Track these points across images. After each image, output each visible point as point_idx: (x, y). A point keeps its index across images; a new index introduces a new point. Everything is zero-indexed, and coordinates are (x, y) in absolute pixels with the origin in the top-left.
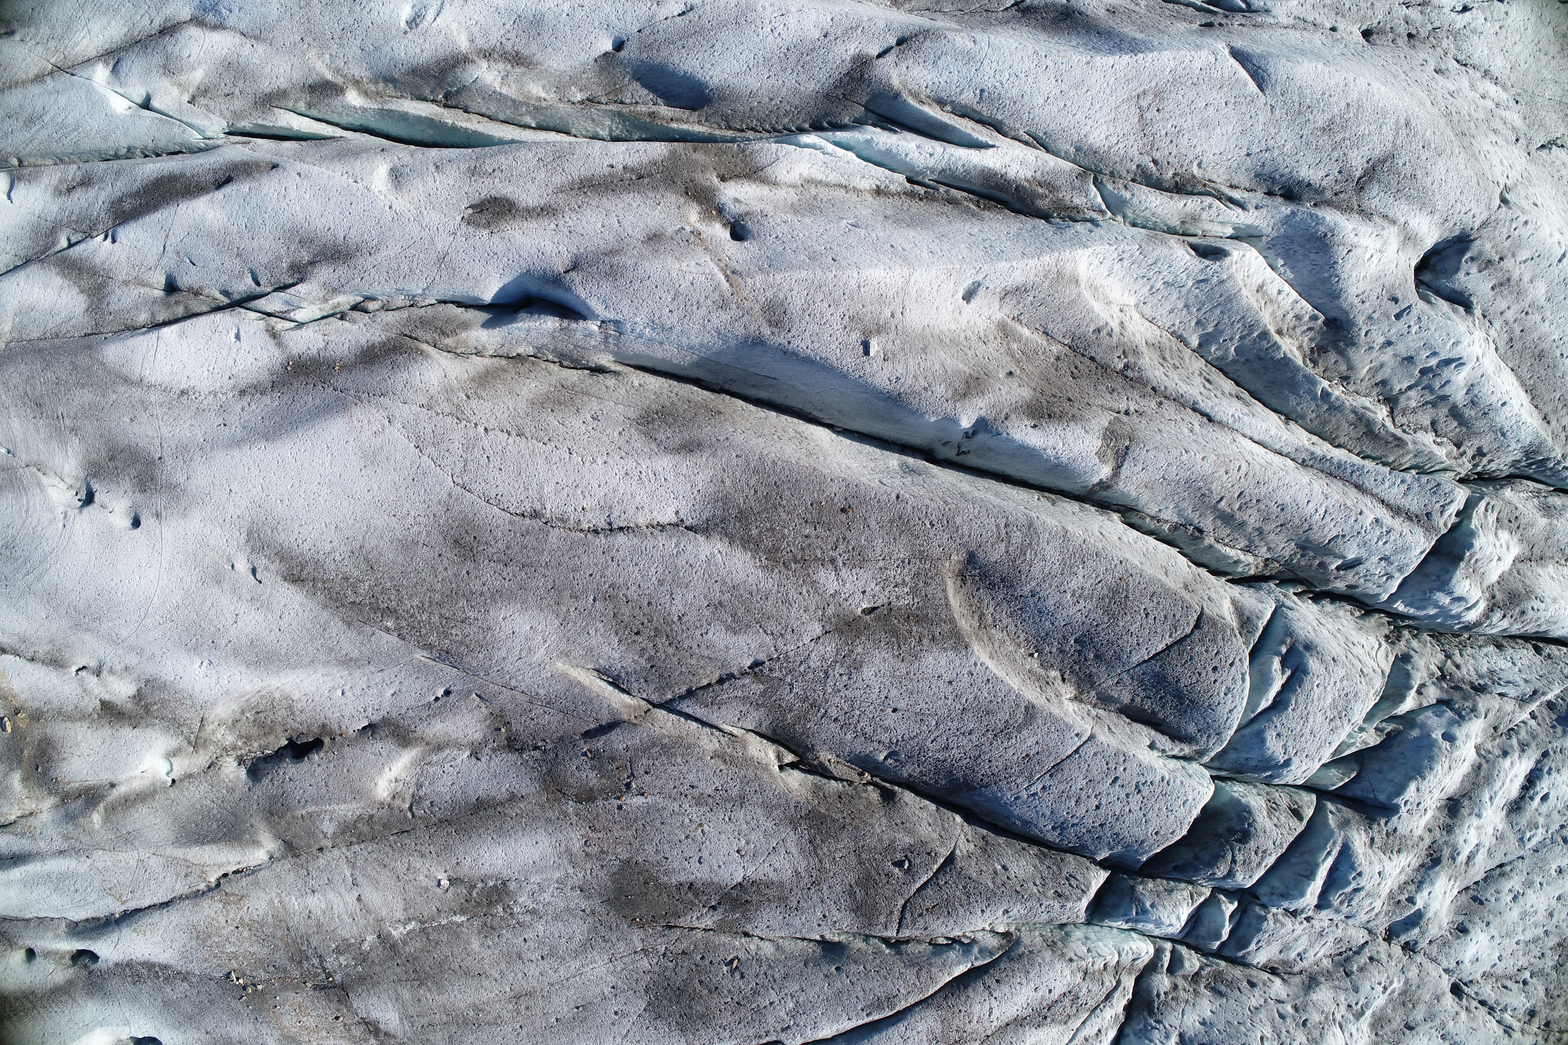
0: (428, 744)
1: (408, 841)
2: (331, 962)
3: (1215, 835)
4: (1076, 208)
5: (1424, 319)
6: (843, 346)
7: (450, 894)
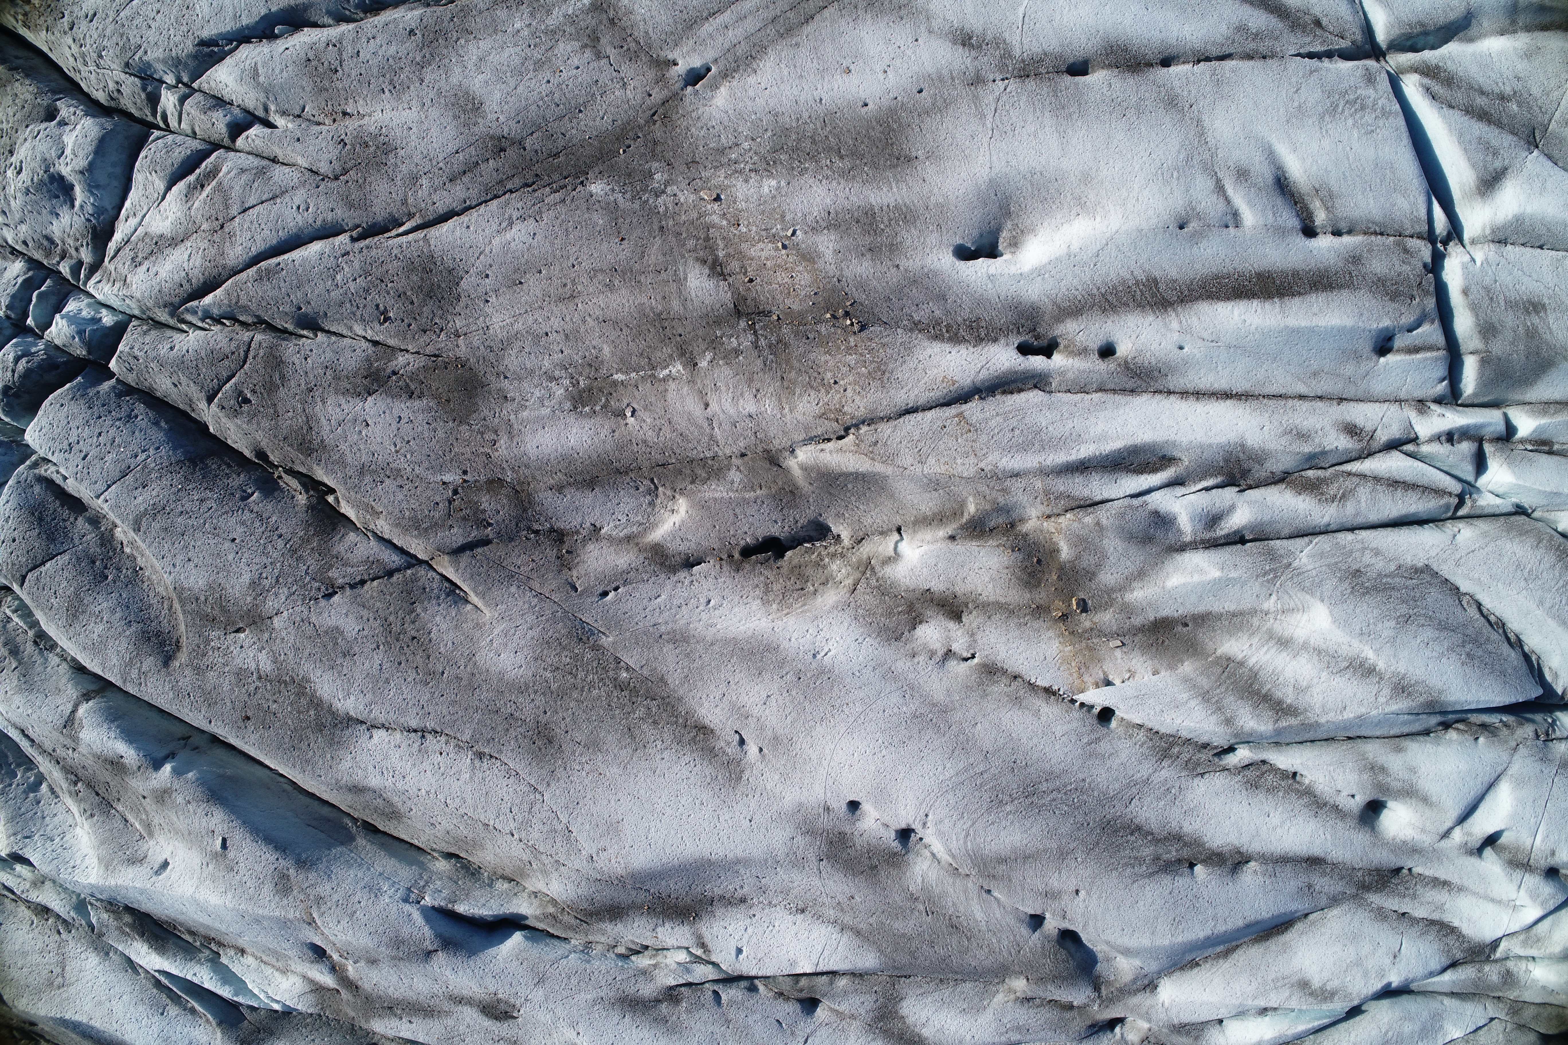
0: (637, 544)
1: (658, 456)
2: (747, 341)
6: (240, 849)
7: (626, 402)
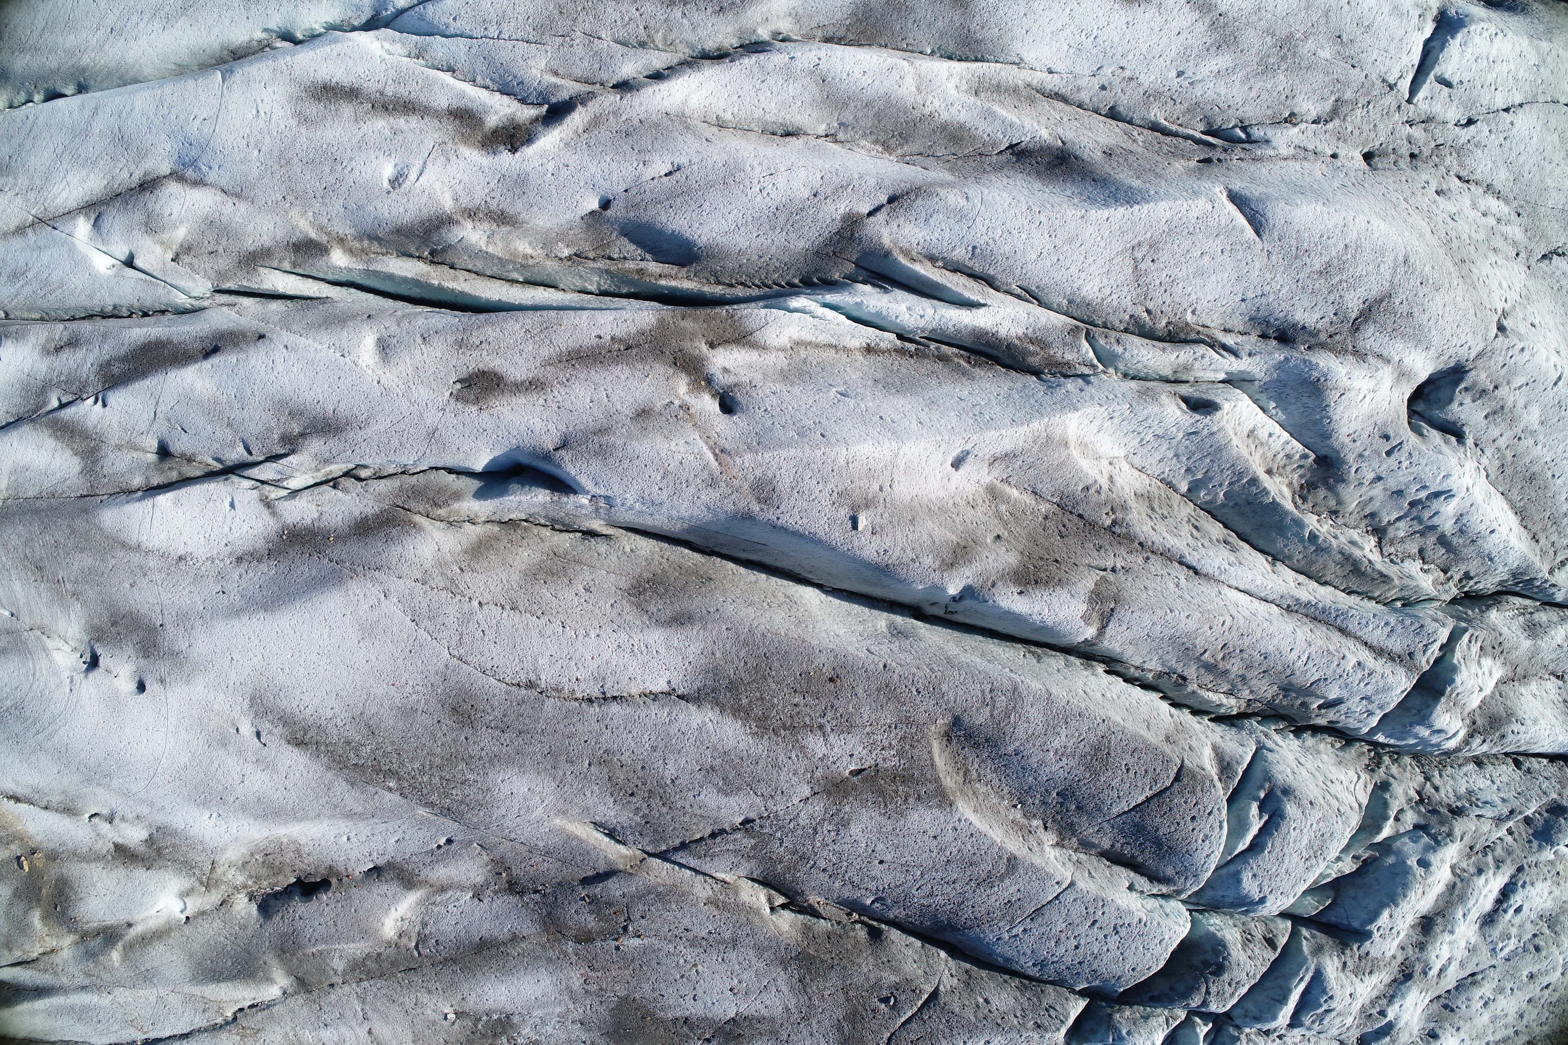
0: (431, 886)
1: (415, 979)
3: (1191, 967)
4: (1068, 364)
5: (1415, 454)
6: (831, 521)
7: (456, 1026)
